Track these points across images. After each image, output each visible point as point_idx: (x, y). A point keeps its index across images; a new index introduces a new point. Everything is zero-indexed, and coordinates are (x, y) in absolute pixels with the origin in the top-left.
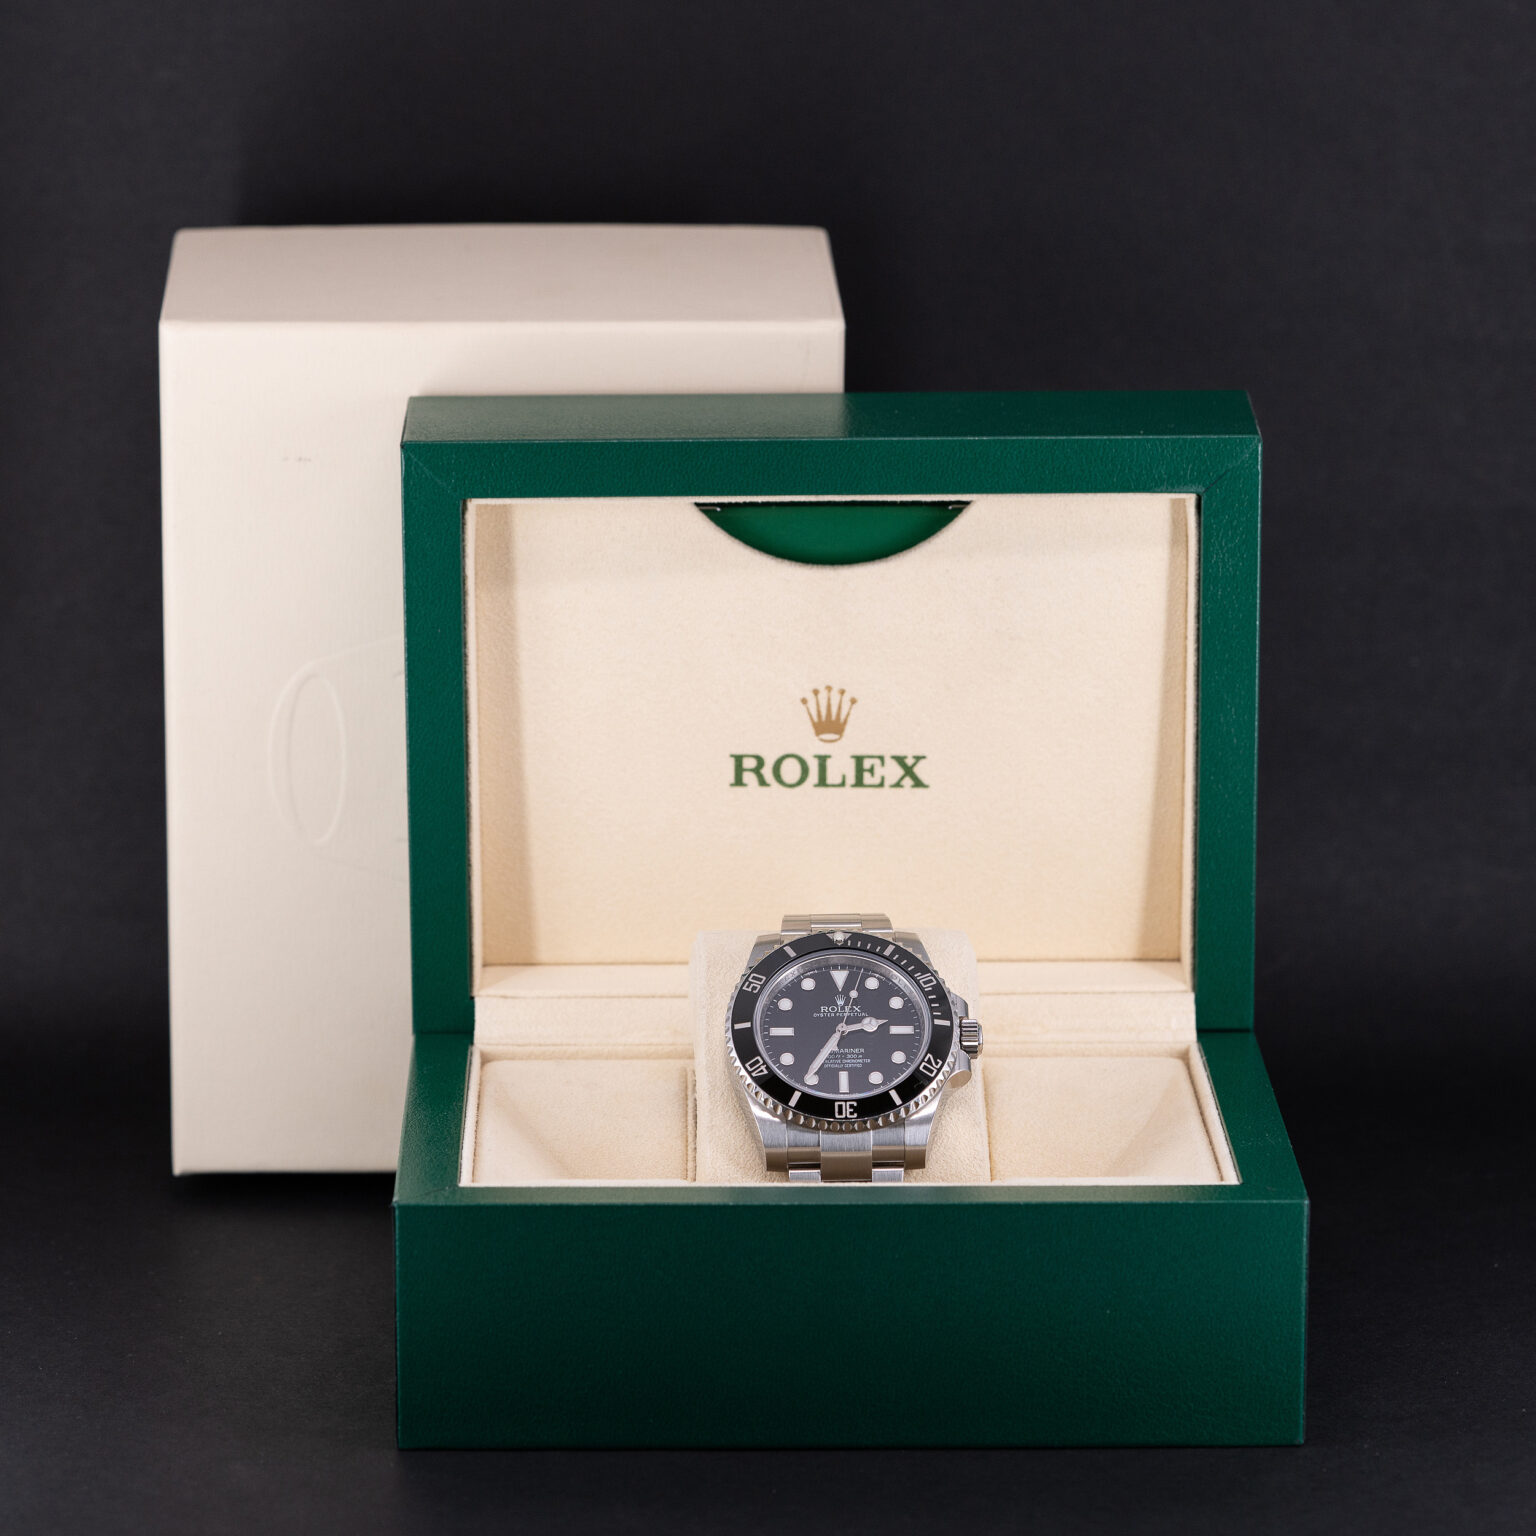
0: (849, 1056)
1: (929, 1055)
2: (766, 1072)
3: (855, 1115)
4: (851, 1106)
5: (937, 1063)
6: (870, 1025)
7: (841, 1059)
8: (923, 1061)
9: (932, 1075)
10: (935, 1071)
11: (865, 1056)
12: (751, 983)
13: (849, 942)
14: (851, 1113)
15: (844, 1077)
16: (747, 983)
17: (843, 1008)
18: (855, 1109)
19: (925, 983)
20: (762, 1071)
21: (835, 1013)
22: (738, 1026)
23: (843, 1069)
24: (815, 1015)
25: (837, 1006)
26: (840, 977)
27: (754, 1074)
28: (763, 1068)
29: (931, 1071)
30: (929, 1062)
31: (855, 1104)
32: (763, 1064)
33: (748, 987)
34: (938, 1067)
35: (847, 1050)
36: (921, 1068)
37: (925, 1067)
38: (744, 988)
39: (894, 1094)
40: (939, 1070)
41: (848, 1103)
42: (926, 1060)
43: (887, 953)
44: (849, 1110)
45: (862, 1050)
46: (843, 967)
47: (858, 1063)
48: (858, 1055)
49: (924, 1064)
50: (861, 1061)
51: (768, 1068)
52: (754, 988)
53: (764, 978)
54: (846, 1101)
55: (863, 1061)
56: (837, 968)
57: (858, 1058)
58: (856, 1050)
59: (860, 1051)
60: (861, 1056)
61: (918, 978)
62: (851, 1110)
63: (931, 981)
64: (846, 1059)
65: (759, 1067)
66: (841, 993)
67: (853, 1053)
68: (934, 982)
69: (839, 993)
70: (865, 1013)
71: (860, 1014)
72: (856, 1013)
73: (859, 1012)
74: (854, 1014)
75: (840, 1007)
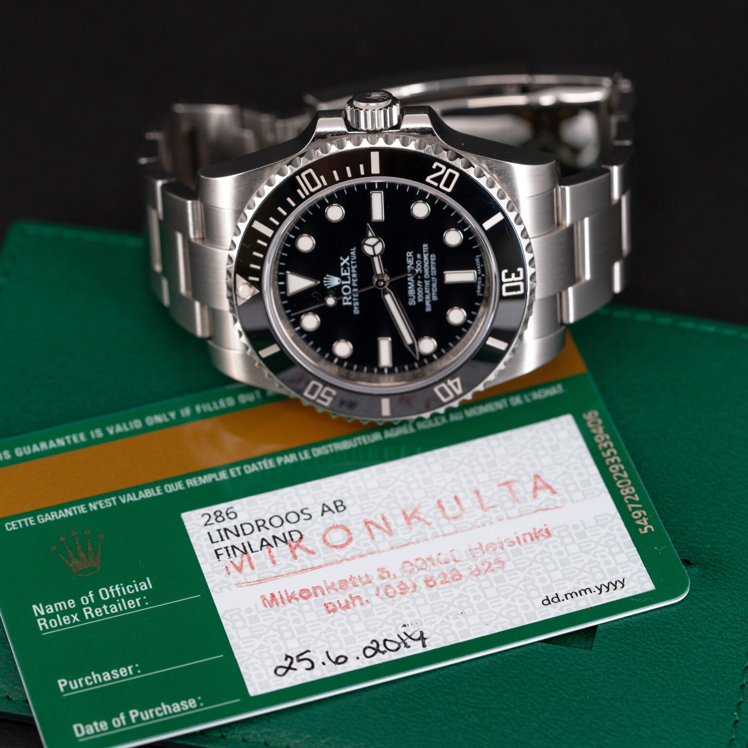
0: (419, 270)
1: (428, 179)
2: (458, 380)
3: (520, 270)
4: (508, 276)
5: (438, 169)
6: (373, 246)
7: (423, 279)
8: (438, 188)
9: (457, 175)
10: (450, 170)
11: (418, 250)
12: (319, 397)
13: (251, 278)
14: (518, 275)
15: (452, 277)
16: (319, 401)
17: (345, 278)
18: (512, 270)
19: (314, 184)
20: (456, 384)
21: (352, 287)
23: (441, 277)
24: (356, 311)
25: (341, 286)
26: (297, 283)
28: (450, 383)
29: (451, 176)
30: (438, 180)
31: (505, 271)
32: (446, 383)
33: (325, 400)
34: (444, 168)
36: (449, 190)
37: (447, 184)
39: (488, 224)
40: (448, 166)
41: (504, 280)
42: (436, 184)
43: (268, 232)
44: (513, 277)
45: (409, 254)
46: (284, 278)
47: (428, 261)
48: (416, 259)
49: (442, 186)
50: (426, 256)
51: (451, 376)
52: (328, 394)
53: (313, 382)
54: (501, 283)
55: (426, 253)
56: (284, 288)
57: (422, 259)
58: (410, 262)
59: (411, 257)
60: (419, 256)
61: (308, 193)
62: (513, 275)
63: (309, 176)
64: (422, 274)
65: (450, 387)
66: (322, 280)
67: (414, 265)
68: (310, 171)
69: (322, 284)
70: (353, 253)
71: (353, 258)
72: (352, 262)
73: (350, 258)
74: (354, 265)
75: (344, 282)
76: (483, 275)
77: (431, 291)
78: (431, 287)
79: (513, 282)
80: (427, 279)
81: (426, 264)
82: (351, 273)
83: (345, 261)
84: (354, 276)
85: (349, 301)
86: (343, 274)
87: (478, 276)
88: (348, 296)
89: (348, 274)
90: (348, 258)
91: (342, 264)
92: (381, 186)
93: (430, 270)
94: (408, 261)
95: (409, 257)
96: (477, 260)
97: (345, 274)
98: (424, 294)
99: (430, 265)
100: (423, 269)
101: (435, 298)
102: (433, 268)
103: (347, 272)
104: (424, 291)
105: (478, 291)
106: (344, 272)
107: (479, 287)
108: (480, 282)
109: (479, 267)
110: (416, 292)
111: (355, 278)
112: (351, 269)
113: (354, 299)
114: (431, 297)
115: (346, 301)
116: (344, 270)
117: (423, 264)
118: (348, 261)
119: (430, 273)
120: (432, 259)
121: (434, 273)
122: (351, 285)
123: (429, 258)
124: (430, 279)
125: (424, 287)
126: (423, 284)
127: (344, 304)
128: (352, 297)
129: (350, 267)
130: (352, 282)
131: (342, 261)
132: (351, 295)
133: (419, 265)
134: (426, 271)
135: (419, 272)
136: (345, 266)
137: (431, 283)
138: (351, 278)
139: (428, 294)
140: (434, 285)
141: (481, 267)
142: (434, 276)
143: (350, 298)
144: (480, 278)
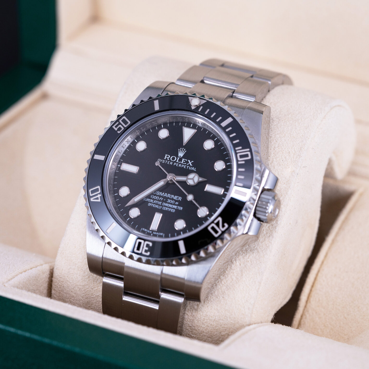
0: (169, 201)
1: (220, 219)
2: (99, 200)
3: (148, 254)
4: (148, 246)
5: (223, 226)
6: (193, 179)
7: (163, 201)
8: (213, 222)
9: (216, 236)
10: (220, 232)
11: (181, 204)
13: (201, 107)
14: (146, 251)
15: (158, 218)
16: (118, 123)
17: (180, 160)
18: (150, 249)
19: (241, 156)
20: (97, 198)
21: (174, 162)
22: (97, 157)
23: (160, 211)
25: (177, 156)
26: (188, 134)
27: (92, 200)
28: (99, 196)
29: (216, 232)
30: (218, 224)
31: (151, 244)
32: (100, 194)
33: (116, 127)
34: (223, 229)
35: (169, 195)
36: (209, 228)
37: (213, 228)
38: (114, 127)
39: (181, 245)
40: (223, 233)
41: (147, 243)
42: (216, 222)
43: (224, 124)
44: (145, 248)
45: (180, 199)
47: (172, 207)
48: (176, 201)
49: (213, 225)
50: (175, 207)
51: (103, 197)
52: (120, 129)
53: (129, 122)
54: (145, 240)
55: (177, 207)
56: (188, 126)
57: (174, 204)
58: (176, 198)
59: (178, 199)
60: (177, 203)
61: (238, 151)
62: (147, 249)
63: (247, 156)
64: (166, 202)
65: (97, 195)
66: (184, 147)
67: (173, 199)
68: (249, 157)
69: (182, 147)
70: (193, 168)
71: (190, 168)
72: (188, 166)
73: (191, 166)
74: (186, 167)
75: (178, 158)
76: (152, 234)
77: (154, 203)
78: (157, 204)
79: (143, 248)
80: (162, 204)
81: (170, 206)
82: (182, 164)
83: (190, 163)
84: (180, 165)
85: (167, 158)
86: (183, 159)
87: (153, 231)
88: (170, 158)
89: (182, 163)
90: (191, 165)
91: (189, 161)
92: (224, 195)
93: (166, 207)
94: (176, 196)
95: (178, 198)
96: (161, 234)
97: (183, 161)
98: (154, 200)
99: (170, 207)
100: (169, 203)
101: (150, 204)
102: (167, 209)
103: (183, 162)
104: (156, 200)
105: (144, 229)
106: (184, 160)
107: (146, 230)
108: (149, 231)
109: (157, 233)
110: (157, 196)
111: (178, 165)
112: (184, 165)
113: (166, 161)
114: (151, 203)
115: (168, 156)
116: (186, 161)
117: (171, 204)
118: (189, 164)
119: (165, 206)
120: (172, 210)
121: (164, 208)
122: (175, 162)
123: (174, 208)
124: (162, 205)
125: (158, 200)
126: (160, 201)
127: (166, 155)
128: (168, 161)
129: (186, 165)
130: (177, 163)
131: (191, 161)
132: (170, 160)
133: (172, 202)
134: (167, 205)
135: (168, 201)
136: (188, 162)
137: (159, 205)
138: (179, 163)
139: (153, 202)
140: (157, 206)
141: (157, 235)
142: (162, 208)
143: (168, 159)
144: (151, 232)
